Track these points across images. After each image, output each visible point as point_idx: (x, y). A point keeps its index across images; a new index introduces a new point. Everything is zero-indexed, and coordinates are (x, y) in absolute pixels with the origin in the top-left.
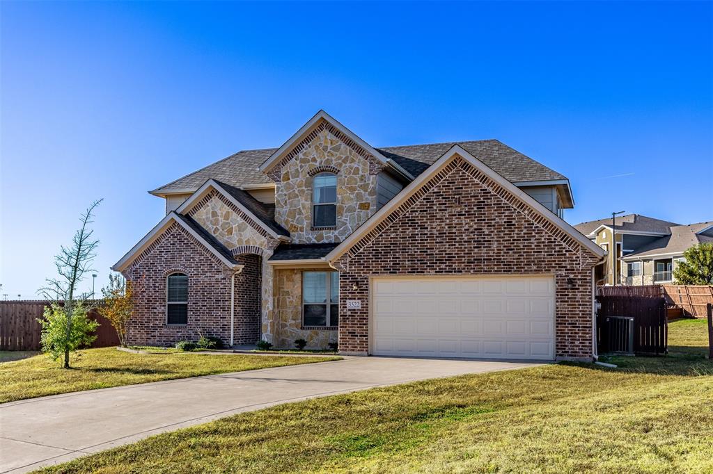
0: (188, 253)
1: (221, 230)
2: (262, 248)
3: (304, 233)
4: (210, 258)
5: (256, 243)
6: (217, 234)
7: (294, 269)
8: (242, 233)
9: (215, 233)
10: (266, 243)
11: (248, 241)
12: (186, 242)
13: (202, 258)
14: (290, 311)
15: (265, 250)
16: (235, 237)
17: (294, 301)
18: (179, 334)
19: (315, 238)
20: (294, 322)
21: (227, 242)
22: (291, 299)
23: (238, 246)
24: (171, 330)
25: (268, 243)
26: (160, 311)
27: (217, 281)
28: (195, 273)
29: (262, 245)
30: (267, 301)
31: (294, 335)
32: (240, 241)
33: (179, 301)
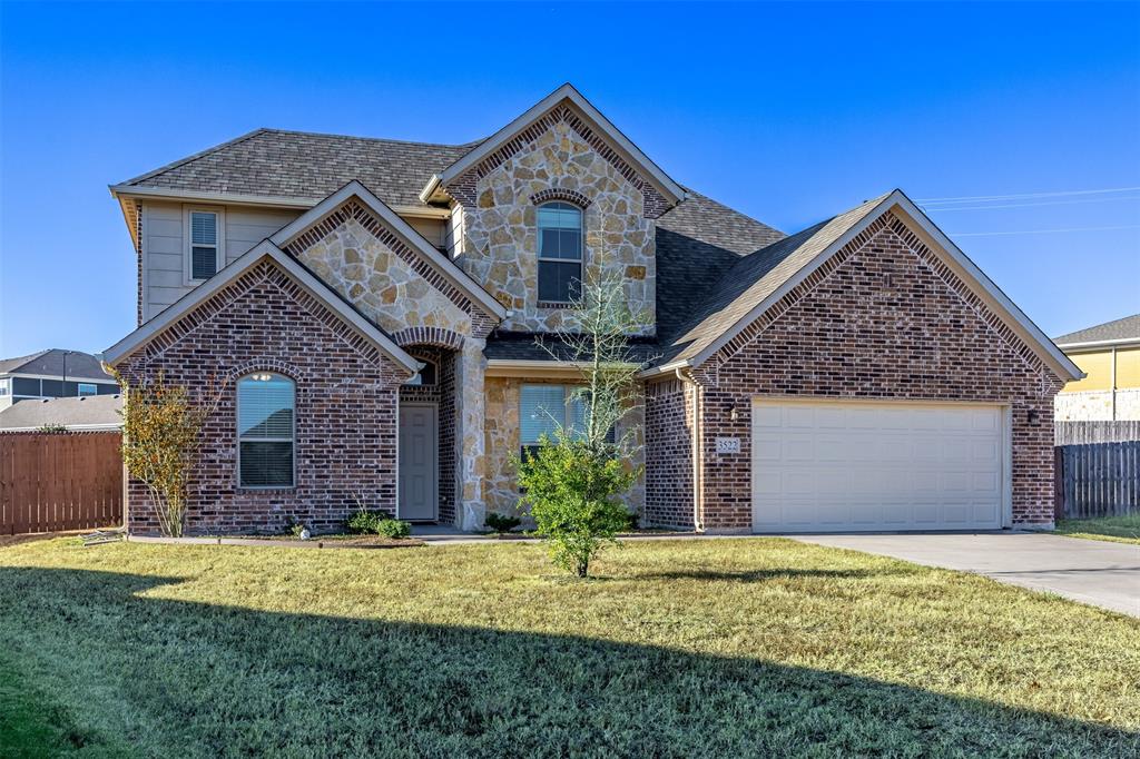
0: (297, 334)
1: (368, 291)
2: (462, 333)
3: (524, 311)
4: (351, 347)
5: (447, 322)
6: (360, 297)
7: (504, 379)
8: (417, 301)
9: (353, 295)
10: (469, 324)
11: (429, 318)
12: (289, 308)
13: (331, 346)
14: (498, 457)
15: (469, 339)
16: (402, 307)
17: (506, 439)
18: (278, 507)
19: (546, 323)
20: (504, 479)
21: (383, 316)
22: (500, 435)
23: (407, 326)
24: (256, 498)
25: (475, 325)
26: (226, 456)
27: (368, 395)
28: (315, 376)
29: (460, 328)
30: (471, 438)
31: (506, 502)
32: (412, 316)
33: (270, 436)
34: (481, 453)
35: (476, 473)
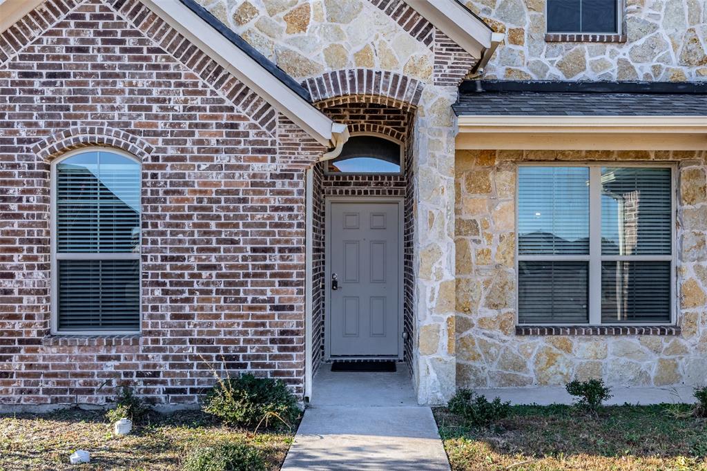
0: (142, 84)
1: (263, 12)
2: (418, 78)
3: (524, 48)
4: (229, 103)
5: (394, 61)
6: (250, 25)
7: (491, 154)
8: (343, 27)
9: (238, 21)
10: (431, 62)
11: (363, 55)
12: (130, 42)
13: (197, 101)
14: (481, 279)
15: (428, 88)
16: (319, 38)
17: (494, 250)
18: (110, 367)
19: (560, 66)
20: (491, 313)
21: (287, 53)
22: (484, 245)
23: (328, 70)
24: (76, 351)
25: (440, 63)
26: (29, 284)
27: (257, 183)
28: (171, 151)
29: (415, 70)
30: (433, 252)
31: (493, 350)
32: (334, 52)
33: (104, 249)
34: (449, 276)
35: (440, 309)
